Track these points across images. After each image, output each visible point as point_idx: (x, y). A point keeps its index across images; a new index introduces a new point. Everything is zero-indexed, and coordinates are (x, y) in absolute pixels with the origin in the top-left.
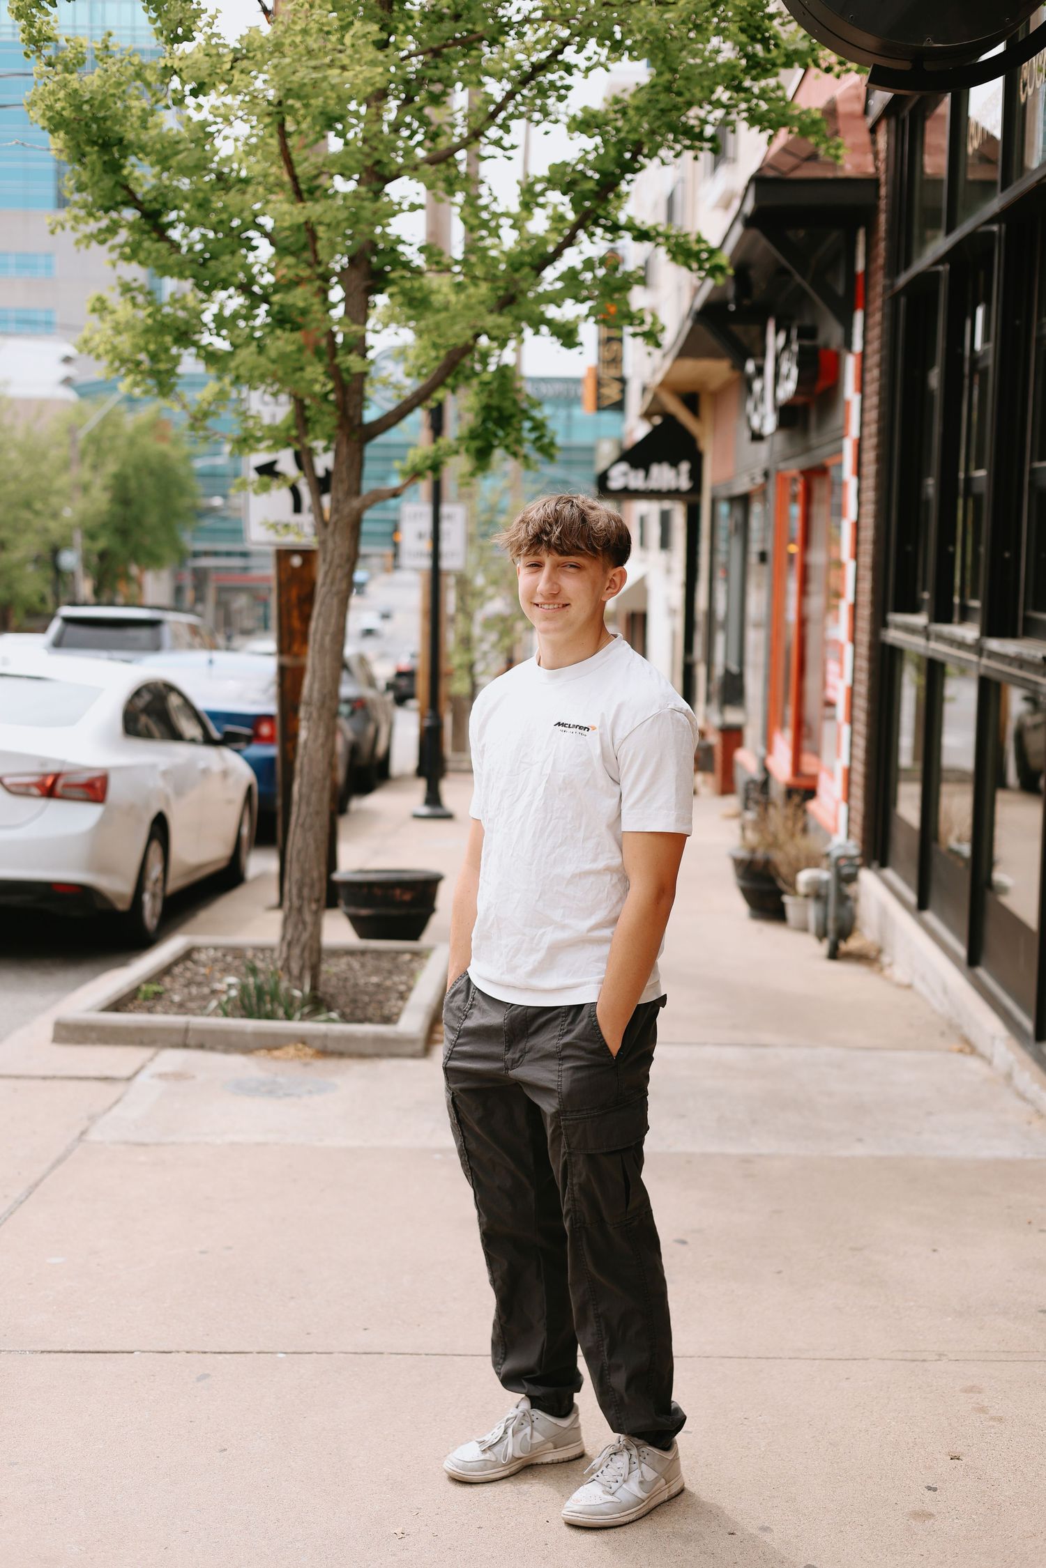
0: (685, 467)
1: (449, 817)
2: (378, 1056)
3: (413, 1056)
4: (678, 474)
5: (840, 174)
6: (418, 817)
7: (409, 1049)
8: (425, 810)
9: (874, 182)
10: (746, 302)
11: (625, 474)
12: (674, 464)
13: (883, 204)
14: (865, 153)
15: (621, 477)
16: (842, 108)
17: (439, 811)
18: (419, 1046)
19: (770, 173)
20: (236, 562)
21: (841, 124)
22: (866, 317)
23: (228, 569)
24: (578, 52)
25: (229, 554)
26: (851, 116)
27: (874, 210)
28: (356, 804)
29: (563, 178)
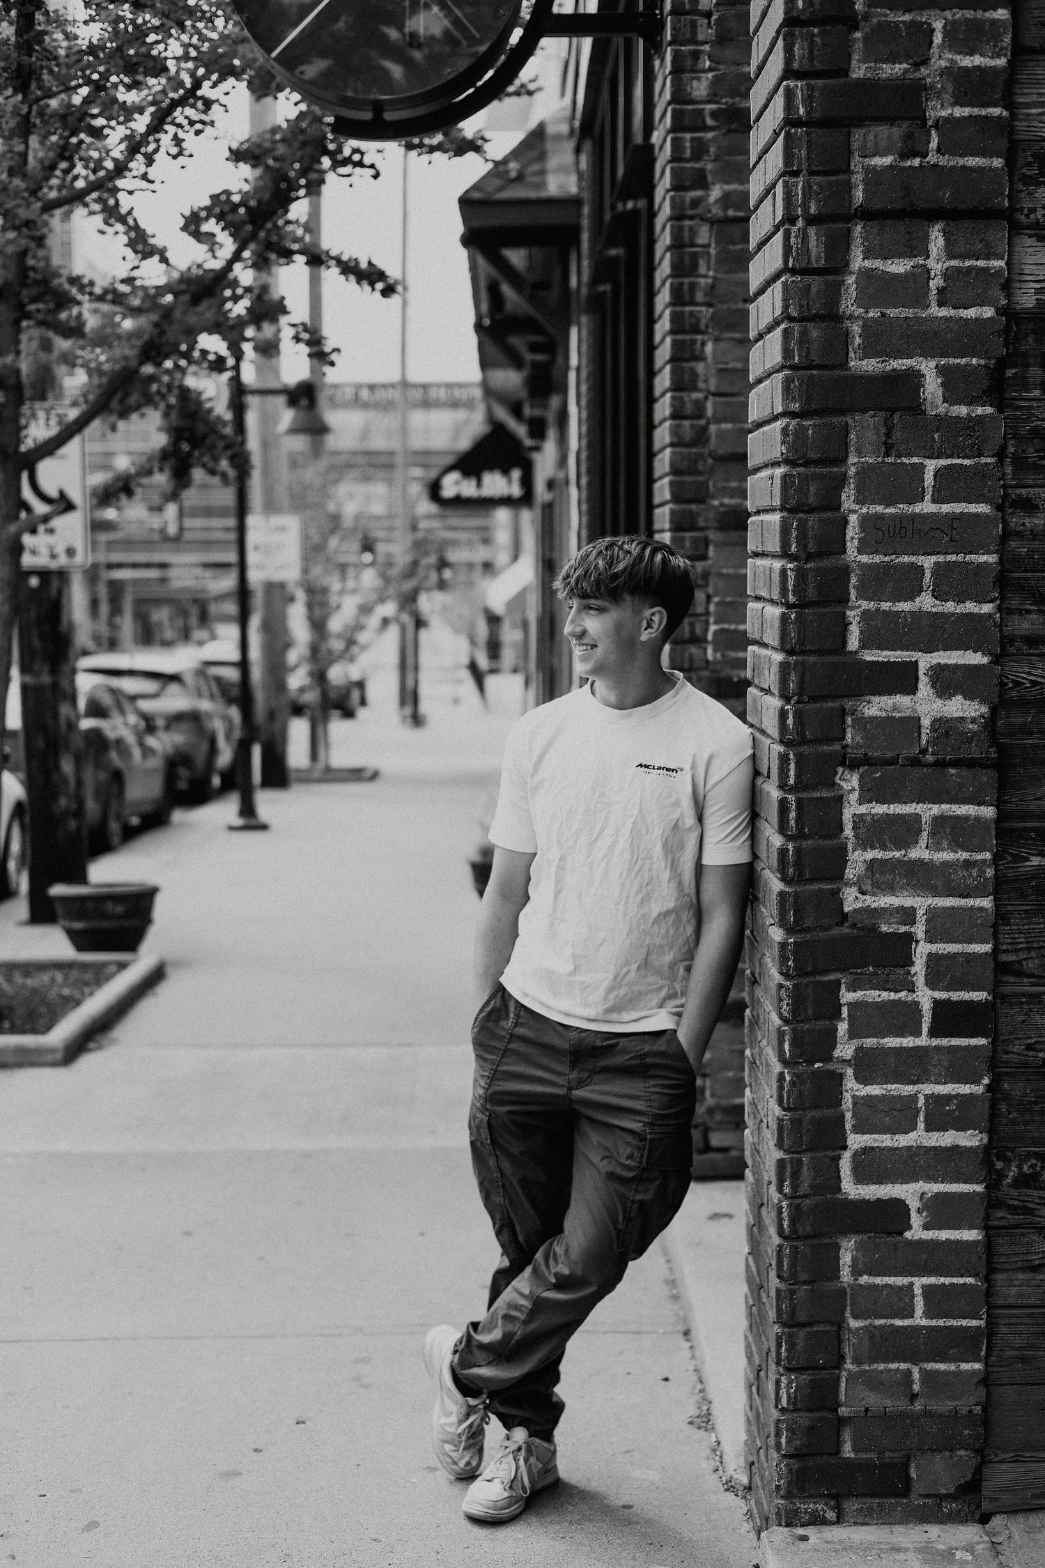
0: (516, 474)
1: (264, 827)
2: (20, 1065)
3: (54, 1064)
4: (510, 482)
5: (543, 194)
6: (232, 828)
7: (49, 1058)
8: (239, 822)
9: (576, 202)
10: (498, 316)
11: (457, 483)
12: (506, 472)
13: (585, 222)
14: (568, 173)
15: (453, 485)
16: (551, 130)
17: (253, 822)
18: (59, 1056)
19: (476, 195)
20: (153, 574)
21: (549, 146)
22: (579, 332)
23: (148, 580)
24: (212, 87)
25: (147, 566)
26: (558, 137)
27: (577, 229)
28: (178, 816)
29: (221, 207)
